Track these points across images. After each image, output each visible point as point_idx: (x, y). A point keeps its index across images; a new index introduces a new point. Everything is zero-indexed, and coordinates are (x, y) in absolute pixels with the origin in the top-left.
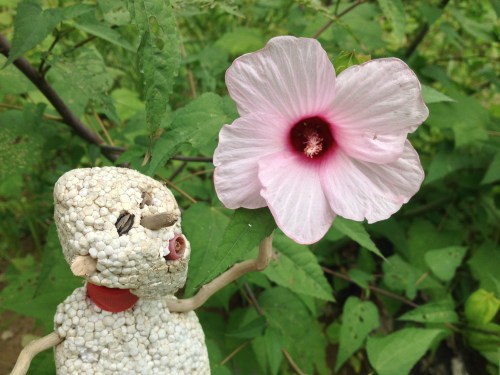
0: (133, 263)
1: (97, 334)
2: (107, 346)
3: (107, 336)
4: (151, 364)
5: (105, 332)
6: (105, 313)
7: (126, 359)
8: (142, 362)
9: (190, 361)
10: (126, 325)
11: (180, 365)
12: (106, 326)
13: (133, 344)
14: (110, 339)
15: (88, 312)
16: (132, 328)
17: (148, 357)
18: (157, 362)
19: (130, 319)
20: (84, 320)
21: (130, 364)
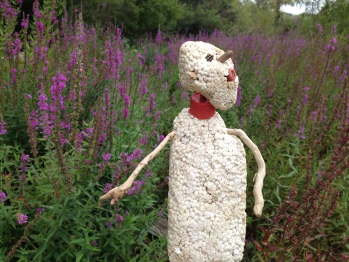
0: (212, 75)
1: (190, 127)
2: (194, 134)
3: (194, 129)
4: (214, 151)
5: (194, 127)
6: (196, 118)
7: (201, 144)
8: (209, 147)
9: (234, 157)
10: (203, 126)
11: (228, 157)
12: (195, 124)
13: (205, 136)
14: (195, 131)
15: (188, 117)
16: (206, 128)
17: (213, 147)
18: (217, 151)
19: (206, 124)
20: (186, 120)
21: (203, 147)
